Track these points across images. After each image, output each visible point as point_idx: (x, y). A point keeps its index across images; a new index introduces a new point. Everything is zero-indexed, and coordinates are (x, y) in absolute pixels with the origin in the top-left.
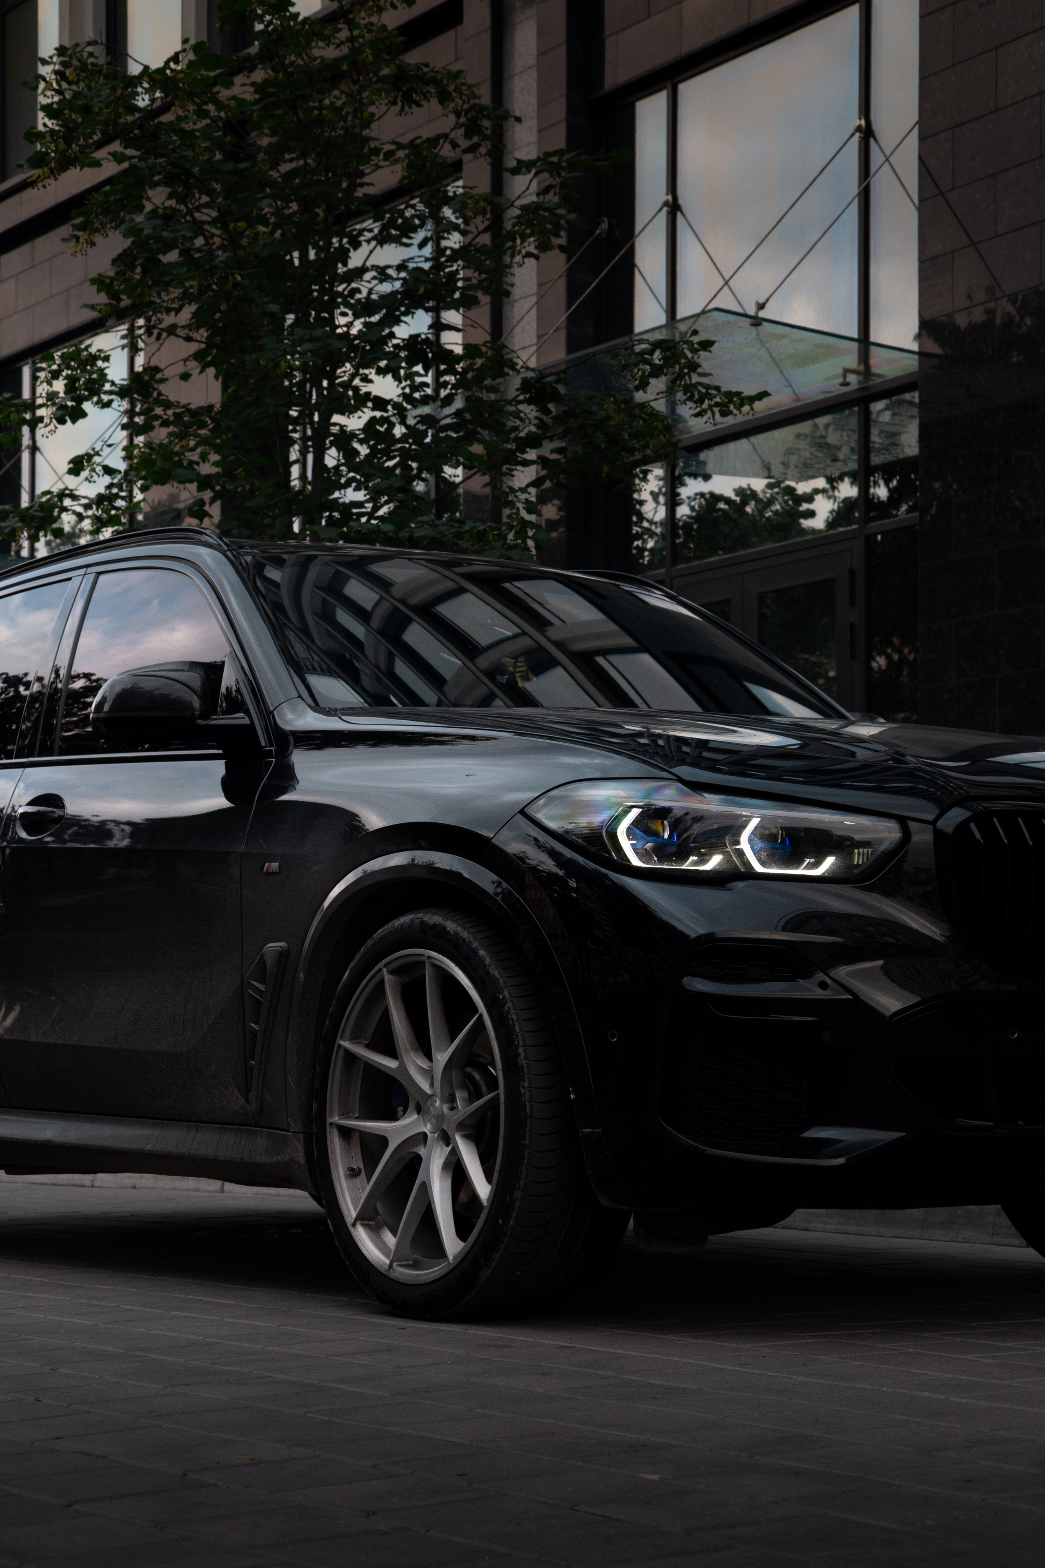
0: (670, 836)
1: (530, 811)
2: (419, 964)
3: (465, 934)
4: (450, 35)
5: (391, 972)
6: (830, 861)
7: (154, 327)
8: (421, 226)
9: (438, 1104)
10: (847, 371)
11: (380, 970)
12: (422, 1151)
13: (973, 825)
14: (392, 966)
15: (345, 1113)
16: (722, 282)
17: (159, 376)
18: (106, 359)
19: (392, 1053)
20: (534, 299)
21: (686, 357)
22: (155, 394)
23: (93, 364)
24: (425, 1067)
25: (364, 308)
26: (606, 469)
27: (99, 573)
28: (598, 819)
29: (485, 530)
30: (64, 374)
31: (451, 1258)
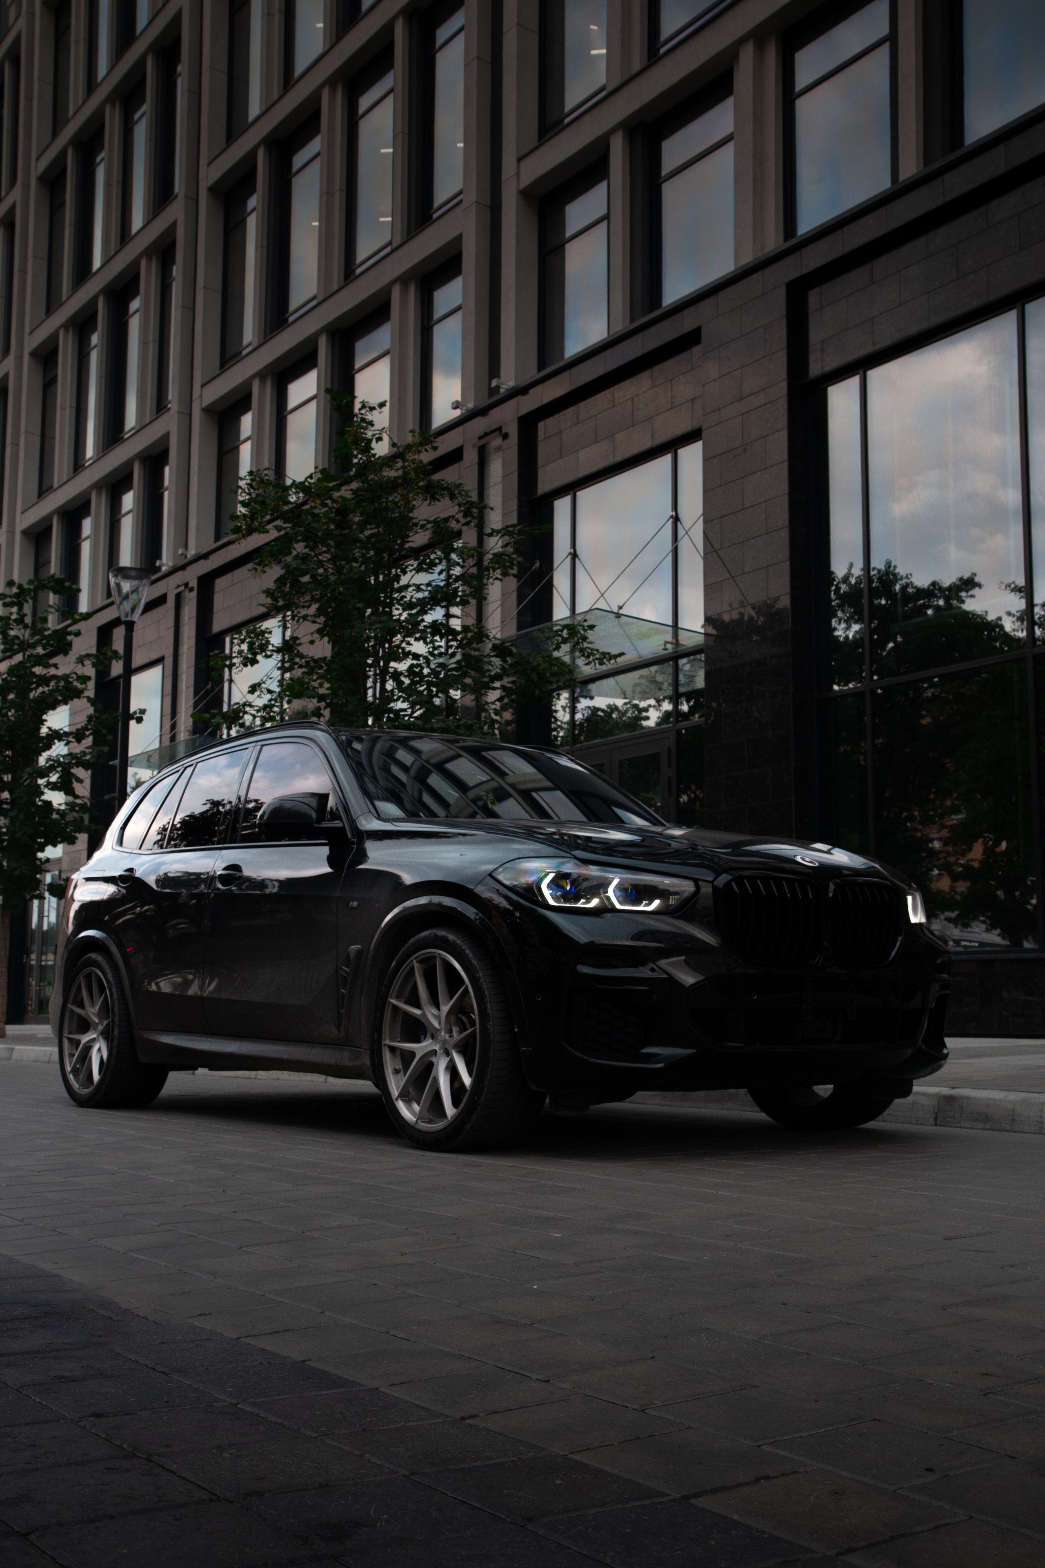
0: (571, 888)
1: (494, 874)
2: (433, 958)
3: (458, 941)
4: (456, 466)
5: (418, 962)
6: (656, 903)
7: (296, 616)
8: (440, 563)
9: (443, 1034)
10: (666, 643)
11: (412, 961)
12: (434, 1060)
13: (733, 884)
14: (418, 959)
15: (392, 1039)
16: (600, 595)
17: (298, 642)
18: (270, 633)
19: (419, 1006)
20: (500, 602)
21: (581, 633)
22: (296, 652)
23: (263, 636)
24: (436, 1013)
25: (409, 606)
26: (537, 692)
27: (263, 746)
28: (531, 879)
29: (472, 724)
30: (247, 640)
31: (449, 1117)
